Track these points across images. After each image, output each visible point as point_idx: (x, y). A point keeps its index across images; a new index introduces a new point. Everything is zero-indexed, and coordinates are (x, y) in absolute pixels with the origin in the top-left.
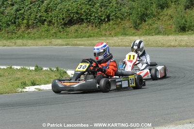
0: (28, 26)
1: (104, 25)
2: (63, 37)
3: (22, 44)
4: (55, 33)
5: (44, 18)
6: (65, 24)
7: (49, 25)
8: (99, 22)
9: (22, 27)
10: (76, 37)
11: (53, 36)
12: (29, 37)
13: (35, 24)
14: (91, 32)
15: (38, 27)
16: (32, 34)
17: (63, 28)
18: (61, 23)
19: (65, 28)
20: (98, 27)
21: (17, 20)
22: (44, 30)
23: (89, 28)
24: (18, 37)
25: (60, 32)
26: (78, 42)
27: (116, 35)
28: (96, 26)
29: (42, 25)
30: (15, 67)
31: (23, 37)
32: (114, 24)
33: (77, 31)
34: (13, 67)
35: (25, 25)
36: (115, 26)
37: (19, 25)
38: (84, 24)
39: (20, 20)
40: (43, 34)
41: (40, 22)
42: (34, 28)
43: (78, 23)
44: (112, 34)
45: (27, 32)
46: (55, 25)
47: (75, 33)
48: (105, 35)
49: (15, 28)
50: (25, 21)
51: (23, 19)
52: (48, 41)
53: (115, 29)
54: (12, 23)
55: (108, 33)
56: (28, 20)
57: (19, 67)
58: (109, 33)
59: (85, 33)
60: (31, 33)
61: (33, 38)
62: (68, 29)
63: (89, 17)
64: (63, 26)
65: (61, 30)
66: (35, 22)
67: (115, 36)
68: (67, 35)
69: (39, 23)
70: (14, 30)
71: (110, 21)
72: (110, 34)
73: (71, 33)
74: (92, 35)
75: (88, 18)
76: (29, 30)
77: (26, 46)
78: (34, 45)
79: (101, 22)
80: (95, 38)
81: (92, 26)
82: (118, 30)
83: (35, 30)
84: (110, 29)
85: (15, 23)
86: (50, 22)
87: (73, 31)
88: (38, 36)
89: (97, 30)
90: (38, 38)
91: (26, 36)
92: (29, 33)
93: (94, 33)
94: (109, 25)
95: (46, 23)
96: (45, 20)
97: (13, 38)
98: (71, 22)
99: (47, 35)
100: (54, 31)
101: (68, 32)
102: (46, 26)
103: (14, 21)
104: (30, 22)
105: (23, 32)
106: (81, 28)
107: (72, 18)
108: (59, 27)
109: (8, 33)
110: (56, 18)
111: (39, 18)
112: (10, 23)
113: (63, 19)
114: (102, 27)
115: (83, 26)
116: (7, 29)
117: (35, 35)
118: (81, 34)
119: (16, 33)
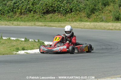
0: (21, 13)
1: (68, 14)
2: (43, 21)
3: (17, 25)
4: (38, 18)
5: (31, 9)
7: (34, 13)
8: (65, 13)
9: (17, 14)
10: (51, 21)
11: (36, 20)
12: (21, 20)
13: (25, 12)
14: (60, 19)
15: (27, 14)
16: (23, 18)
20: (65, 15)
21: (14, 9)
22: (31, 16)
23: (59, 16)
24: (14, 20)
25: (41, 18)
26: (52, 25)
27: (76, 21)
28: (63, 15)
29: (30, 13)
30: (12, 38)
31: (18, 20)
32: (74, 14)
33: (51, 17)
34: (11, 38)
35: (19, 12)
37: (15, 13)
38: (56, 13)
39: (16, 9)
40: (30, 19)
42: (24, 15)
43: (52, 12)
44: (73, 20)
46: (38, 13)
48: (69, 20)
49: (13, 14)
50: (19, 10)
51: (18, 9)
52: (33, 23)
53: (75, 17)
55: (70, 20)
56: (21, 10)
57: (14, 39)
59: (57, 19)
61: (24, 21)
64: (43, 14)
65: (42, 17)
66: (25, 11)
68: (45, 20)
69: (28, 12)
70: (12, 15)
71: (72, 12)
72: (72, 20)
73: (47, 19)
74: (61, 20)
75: (59, 10)
76: (22, 16)
77: (19, 25)
78: (24, 25)
79: (67, 12)
80: (63, 23)
81: (61, 15)
82: (77, 18)
83: (25, 16)
84: (72, 17)
85: (13, 11)
86: (35, 11)
87: (49, 17)
88: (27, 20)
89: (64, 17)
90: (27, 21)
91: (19, 19)
92: (21, 18)
93: (62, 19)
94: (72, 15)
95: (32, 12)
96: (32, 10)
97: (11, 21)
98: (48, 12)
99: (33, 19)
100: (37, 17)
101: (45, 18)
102: (32, 14)
103: (12, 10)
104: (23, 11)
105: (18, 17)
106: (54, 16)
107: (49, 10)
108: (40, 15)
109: (8, 17)
110: (38, 9)
111: (28, 9)
112: (10, 11)
113: (43, 10)
114: (67, 16)
115: (55, 14)
116: (8, 15)
117: (25, 19)
118: (54, 19)
119: (13, 18)
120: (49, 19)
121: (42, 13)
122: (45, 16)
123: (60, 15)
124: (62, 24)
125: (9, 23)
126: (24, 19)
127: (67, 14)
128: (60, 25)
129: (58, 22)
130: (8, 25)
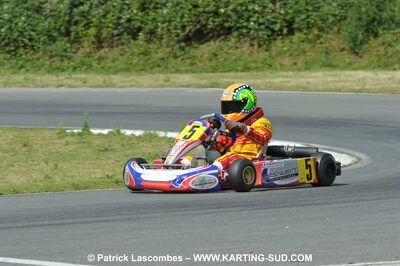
0: (99, 42)
1: (279, 42)
2: (183, 69)
3: (101, 83)
4: (163, 59)
5: (138, 24)
6: (188, 39)
7: (148, 41)
8: (268, 36)
9: (86, 44)
10: (214, 70)
11: (159, 66)
12: (103, 68)
13: (116, 38)
14: (250, 59)
15: (123, 44)
16: (109, 61)
17: (182, 49)
18: (178, 35)
19: (187, 49)
20: (265, 47)
21: (73, 28)
22: (136, 51)
23: (245, 49)
24: (75, 68)
25: (176, 57)
27: (308, 66)
28: (260, 46)
29: (132, 41)
30: (129, 132)
31: (90, 66)
32: (303, 41)
33: (215, 55)
34: (123, 131)
35: (92, 39)
36: (306, 46)
37: (77, 40)
38: (233, 40)
39: (80, 27)
40: (135, 61)
41: (128, 34)
42: (112, 47)
43: (218, 36)
44: (300, 64)
45: (96, 57)
46: (165, 40)
47: (211, 60)
48: (282, 65)
49: (68, 45)
50: (92, 31)
51: (87, 26)
53: (305, 52)
54: (61, 34)
55: (287, 61)
56: (99, 28)
58: (291, 62)
59: (235, 61)
60: (107, 58)
61: (112, 71)
62: (194, 50)
63: (245, 24)
64: (183, 44)
65: (179, 53)
66: (116, 32)
67: (307, 69)
68: (192, 64)
69: (125, 36)
70: (65, 50)
71: (293, 34)
72: (295, 64)
73: (200, 61)
74: (253, 65)
75: (242, 27)
76: (102, 51)
77: (113, 86)
78: (132, 86)
79: (274, 35)
81: (252, 45)
82: (311, 55)
83: (116, 51)
84: (295, 53)
85: (68, 33)
86: (152, 33)
87: (206, 55)
89: (263, 55)
91: (94, 64)
92: (100, 59)
93: (255, 62)
94: (291, 42)
95: (141, 35)
96: (139, 29)
97: (63, 70)
98: (200, 36)
99: (147, 65)
100: (160, 55)
101: (194, 57)
102: (141, 43)
103: (67, 29)
104: (105, 33)
105: (88, 55)
106: (226, 49)
107: (205, 26)
108: (172, 46)
109: (51, 57)
110: (166, 24)
111: (126, 25)
112: (55, 34)
113: (184, 27)
114: (274, 48)
115: (230, 43)
116: (48, 48)
117: (117, 63)
118: (227, 63)
119: (69, 58)
120: (207, 62)
121: (179, 41)
122: (193, 52)
123: (247, 44)
124: (266, 76)
125: (68, 78)
126: (113, 62)
127: (275, 39)
128: (271, 83)
129: (242, 71)
130: (70, 86)
